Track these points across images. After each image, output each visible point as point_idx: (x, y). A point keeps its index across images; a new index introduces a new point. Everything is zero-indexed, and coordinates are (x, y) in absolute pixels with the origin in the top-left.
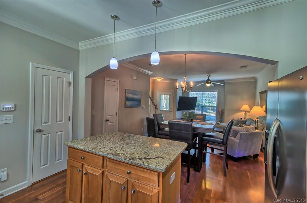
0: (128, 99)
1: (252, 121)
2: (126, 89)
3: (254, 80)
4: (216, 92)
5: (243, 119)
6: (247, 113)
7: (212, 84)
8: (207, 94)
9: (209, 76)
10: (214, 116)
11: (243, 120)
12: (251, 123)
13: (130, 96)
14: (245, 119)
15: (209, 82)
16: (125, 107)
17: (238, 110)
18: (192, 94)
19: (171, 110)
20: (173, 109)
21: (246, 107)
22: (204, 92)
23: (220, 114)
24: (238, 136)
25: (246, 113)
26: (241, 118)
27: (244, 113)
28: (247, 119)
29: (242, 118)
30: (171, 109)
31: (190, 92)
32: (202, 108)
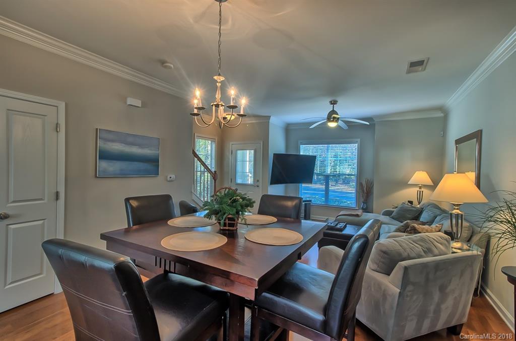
0: (105, 156)
1: (438, 212)
2: (97, 129)
3: (442, 115)
4: (357, 145)
5: (415, 203)
6: (426, 192)
7: (340, 123)
8: (337, 149)
9: (334, 103)
10: (351, 193)
11: (414, 207)
12: (436, 217)
13: (117, 147)
14: (419, 203)
15: (334, 118)
16: (96, 177)
17: (404, 184)
18: (306, 150)
19: (258, 184)
20: (261, 181)
21: (421, 177)
22: (331, 145)
23: (363, 191)
24: (398, 272)
25: (422, 190)
26: (411, 200)
27: (418, 189)
28: (423, 204)
29: (411, 202)
30: (258, 181)
31: (301, 146)
32: (327, 178)
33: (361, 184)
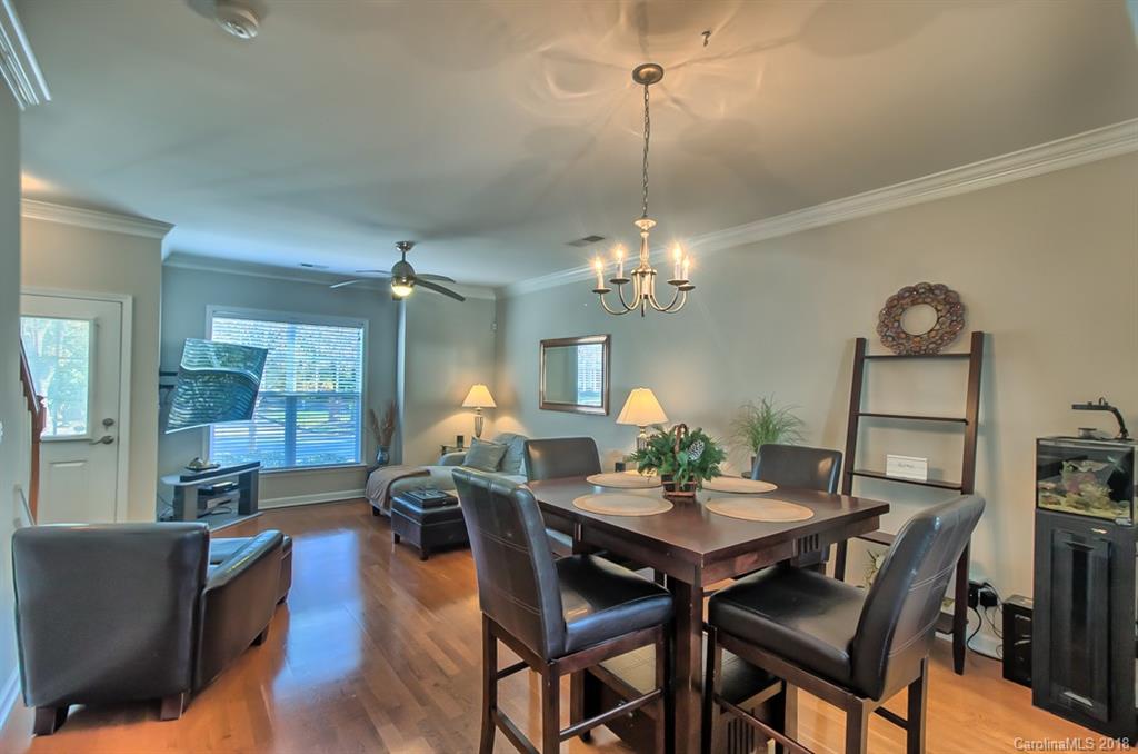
4: (362, 331)
8: (315, 337)
9: (406, 247)
22: (299, 327)
26: (462, 435)
31: (215, 320)
32: (291, 403)
33: (372, 414)
